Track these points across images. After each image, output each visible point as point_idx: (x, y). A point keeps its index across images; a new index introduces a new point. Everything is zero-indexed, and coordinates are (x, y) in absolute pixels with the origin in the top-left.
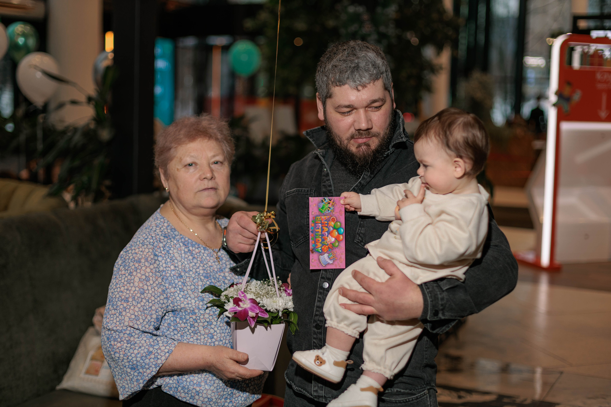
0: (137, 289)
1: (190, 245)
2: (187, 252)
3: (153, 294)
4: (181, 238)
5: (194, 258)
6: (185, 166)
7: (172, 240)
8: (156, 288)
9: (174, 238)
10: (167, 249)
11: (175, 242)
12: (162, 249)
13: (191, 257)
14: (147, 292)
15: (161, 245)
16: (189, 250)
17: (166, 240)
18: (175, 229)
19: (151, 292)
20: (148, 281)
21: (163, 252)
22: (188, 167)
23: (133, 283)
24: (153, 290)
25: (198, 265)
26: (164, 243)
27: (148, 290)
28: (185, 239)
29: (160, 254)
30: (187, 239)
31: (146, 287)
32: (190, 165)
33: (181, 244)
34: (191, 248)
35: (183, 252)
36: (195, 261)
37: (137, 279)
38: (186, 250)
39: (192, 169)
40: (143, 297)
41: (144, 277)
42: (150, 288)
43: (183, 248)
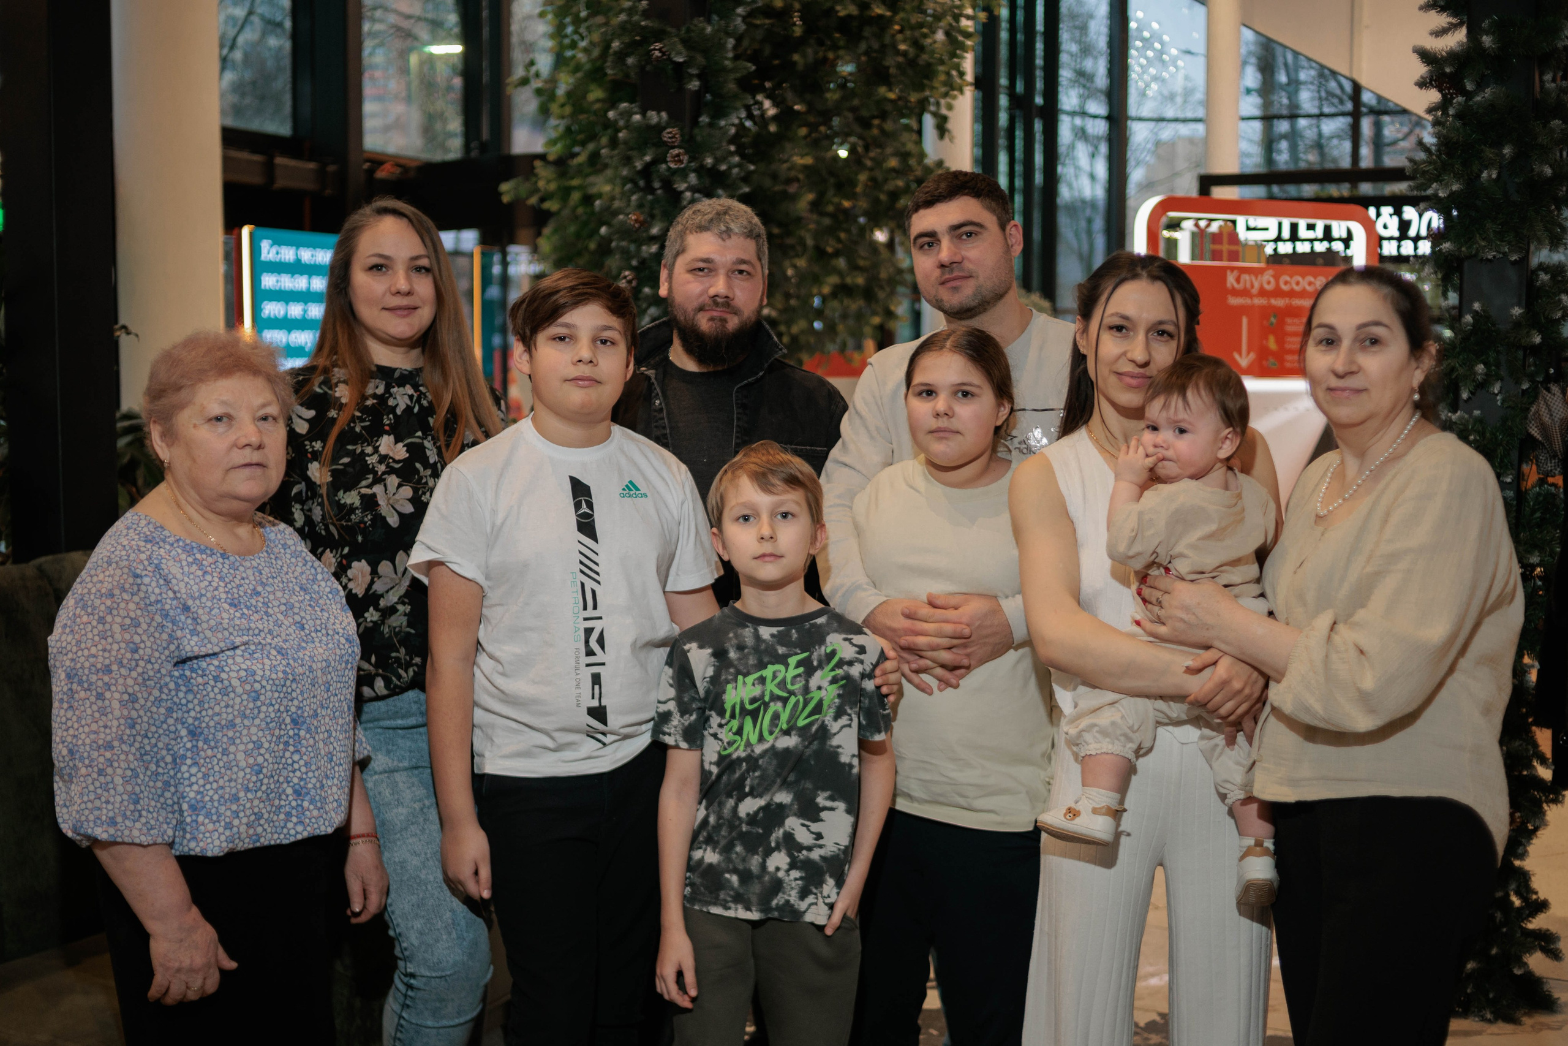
0: (123, 645)
1: (195, 551)
2: (192, 563)
3: (155, 647)
4: (178, 541)
5: (205, 572)
6: (210, 420)
7: (161, 544)
8: (157, 635)
9: (164, 541)
10: (156, 562)
11: (168, 547)
12: (146, 563)
13: (200, 573)
14: (142, 645)
15: (143, 556)
16: (195, 559)
17: (149, 546)
18: (162, 528)
19: (148, 644)
20: (139, 625)
21: (149, 568)
22: (214, 422)
23: (112, 637)
24: (152, 639)
25: (215, 584)
26: (148, 553)
27: (143, 641)
28: (184, 542)
29: (144, 573)
30: (188, 542)
31: (137, 639)
32: (218, 419)
33: (180, 551)
34: (198, 556)
35: (184, 563)
36: (209, 578)
37: (117, 628)
38: (190, 559)
39: (221, 427)
40: (137, 656)
41: (128, 621)
42: (145, 638)
43: (183, 556)
